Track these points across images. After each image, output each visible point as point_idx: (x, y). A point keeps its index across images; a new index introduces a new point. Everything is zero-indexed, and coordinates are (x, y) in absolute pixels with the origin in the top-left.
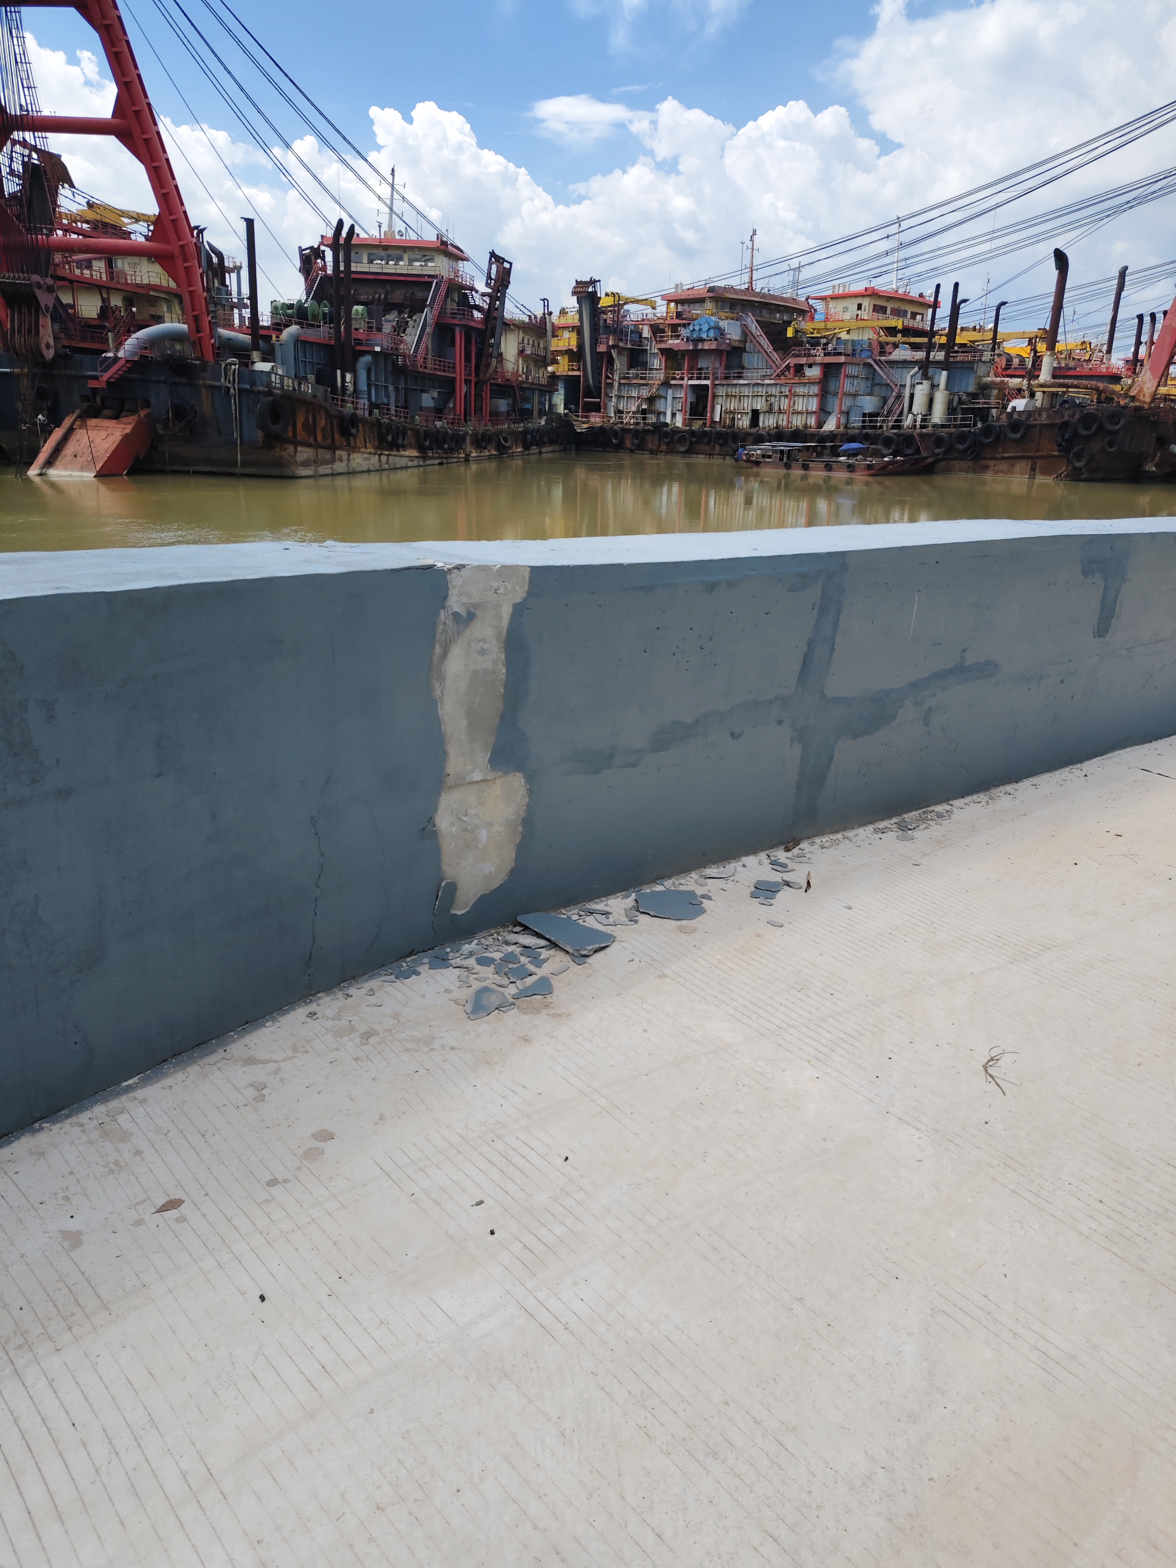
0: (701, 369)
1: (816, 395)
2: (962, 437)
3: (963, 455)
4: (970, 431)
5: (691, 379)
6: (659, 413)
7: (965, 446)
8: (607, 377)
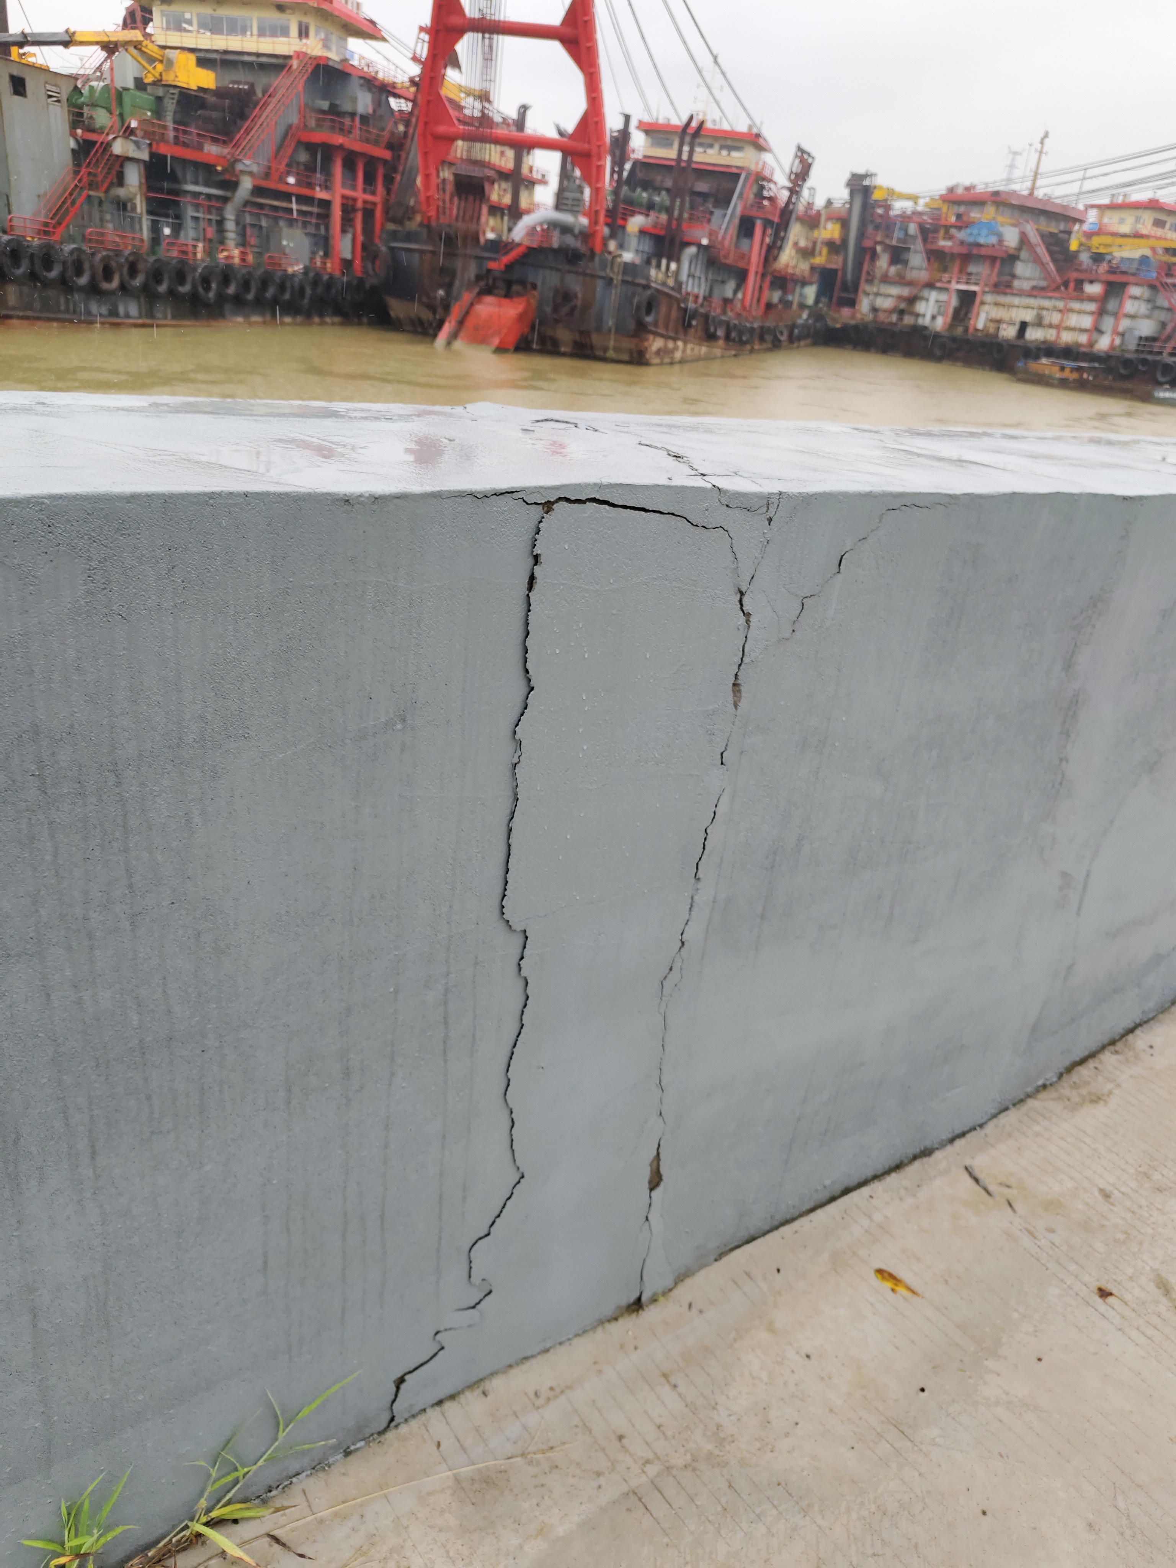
0: (970, 274)
1: (1092, 313)
5: (958, 282)
6: (918, 315)
8: (868, 273)
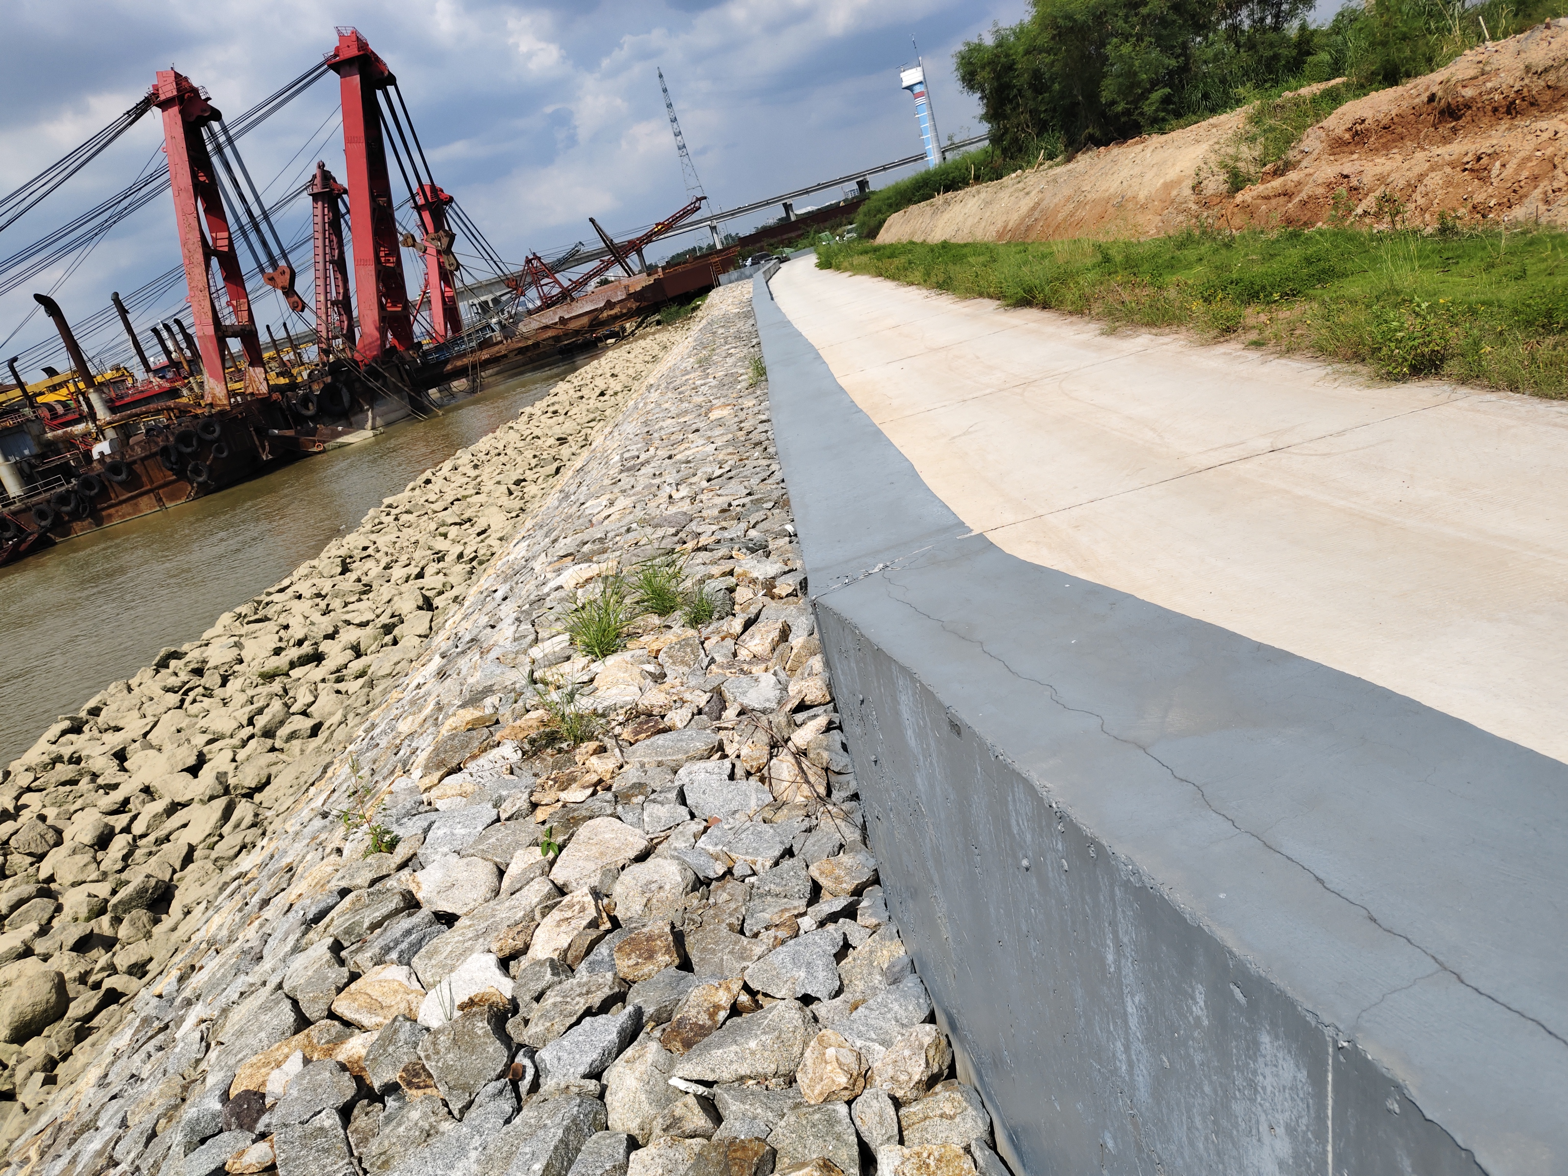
2: (63, 499)
3: (76, 516)
4: (67, 491)
7: (72, 505)
